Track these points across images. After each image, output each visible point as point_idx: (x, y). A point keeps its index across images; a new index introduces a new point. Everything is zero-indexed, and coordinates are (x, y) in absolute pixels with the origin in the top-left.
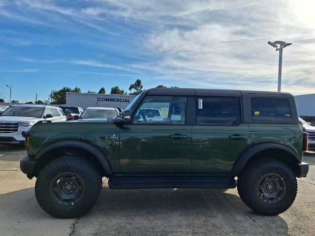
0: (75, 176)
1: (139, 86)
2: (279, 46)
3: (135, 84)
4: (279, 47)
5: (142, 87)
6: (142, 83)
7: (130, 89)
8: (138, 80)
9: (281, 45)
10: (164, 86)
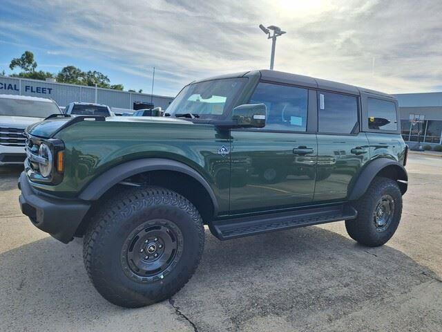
0: (166, 225)
1: (30, 62)
2: (272, 32)
3: (23, 59)
4: (272, 35)
5: (35, 66)
6: (35, 59)
7: (12, 66)
8: (27, 53)
9: (275, 32)
10: (77, 68)
